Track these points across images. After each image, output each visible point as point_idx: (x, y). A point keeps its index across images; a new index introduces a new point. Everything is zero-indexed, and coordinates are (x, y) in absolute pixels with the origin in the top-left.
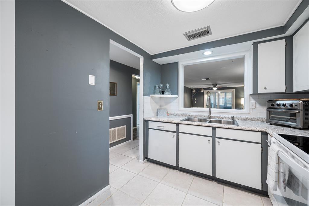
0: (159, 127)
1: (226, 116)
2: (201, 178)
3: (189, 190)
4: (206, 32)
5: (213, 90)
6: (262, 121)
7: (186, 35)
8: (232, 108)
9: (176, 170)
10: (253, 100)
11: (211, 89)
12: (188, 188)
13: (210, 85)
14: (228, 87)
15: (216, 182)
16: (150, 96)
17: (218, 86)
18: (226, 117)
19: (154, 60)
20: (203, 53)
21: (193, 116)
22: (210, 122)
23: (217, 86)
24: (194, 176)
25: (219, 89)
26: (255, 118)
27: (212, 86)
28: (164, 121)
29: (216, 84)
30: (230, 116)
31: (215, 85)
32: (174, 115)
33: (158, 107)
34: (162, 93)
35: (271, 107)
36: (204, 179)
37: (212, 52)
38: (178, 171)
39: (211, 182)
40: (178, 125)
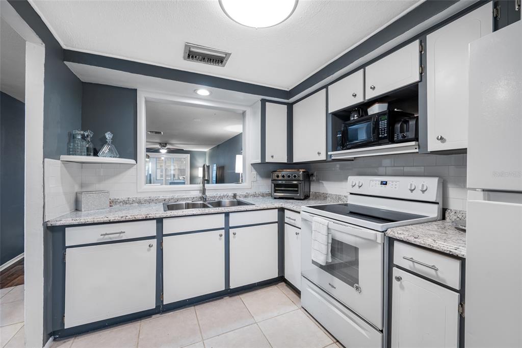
0: (106, 236)
1: (225, 193)
2: (204, 303)
3: (203, 333)
4: (218, 60)
5: (159, 152)
6: (263, 195)
7: (187, 46)
8: (186, 183)
9: (154, 316)
10: (254, 170)
11: (157, 151)
12: (199, 331)
13: (156, 143)
14: (184, 149)
15: (227, 297)
16: (59, 159)
17: (168, 146)
18: (225, 196)
19: (69, 64)
20: (195, 90)
21: (172, 200)
22: (204, 206)
23: (166, 147)
24: (193, 307)
25: (171, 151)
26: (257, 193)
27: (158, 146)
28: (123, 219)
29: (166, 144)
30: (231, 194)
31: (163, 145)
32: (125, 202)
33: (77, 189)
34: (92, 154)
35: (276, 178)
36: (211, 303)
37: (211, 93)
38: (158, 315)
39: (222, 300)
40: (160, 221)
